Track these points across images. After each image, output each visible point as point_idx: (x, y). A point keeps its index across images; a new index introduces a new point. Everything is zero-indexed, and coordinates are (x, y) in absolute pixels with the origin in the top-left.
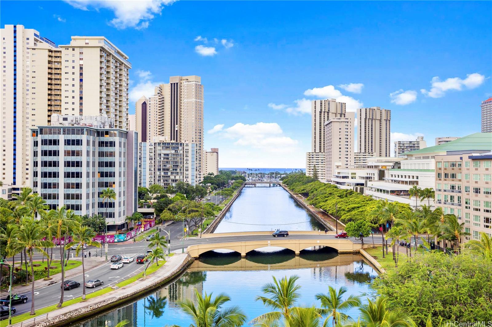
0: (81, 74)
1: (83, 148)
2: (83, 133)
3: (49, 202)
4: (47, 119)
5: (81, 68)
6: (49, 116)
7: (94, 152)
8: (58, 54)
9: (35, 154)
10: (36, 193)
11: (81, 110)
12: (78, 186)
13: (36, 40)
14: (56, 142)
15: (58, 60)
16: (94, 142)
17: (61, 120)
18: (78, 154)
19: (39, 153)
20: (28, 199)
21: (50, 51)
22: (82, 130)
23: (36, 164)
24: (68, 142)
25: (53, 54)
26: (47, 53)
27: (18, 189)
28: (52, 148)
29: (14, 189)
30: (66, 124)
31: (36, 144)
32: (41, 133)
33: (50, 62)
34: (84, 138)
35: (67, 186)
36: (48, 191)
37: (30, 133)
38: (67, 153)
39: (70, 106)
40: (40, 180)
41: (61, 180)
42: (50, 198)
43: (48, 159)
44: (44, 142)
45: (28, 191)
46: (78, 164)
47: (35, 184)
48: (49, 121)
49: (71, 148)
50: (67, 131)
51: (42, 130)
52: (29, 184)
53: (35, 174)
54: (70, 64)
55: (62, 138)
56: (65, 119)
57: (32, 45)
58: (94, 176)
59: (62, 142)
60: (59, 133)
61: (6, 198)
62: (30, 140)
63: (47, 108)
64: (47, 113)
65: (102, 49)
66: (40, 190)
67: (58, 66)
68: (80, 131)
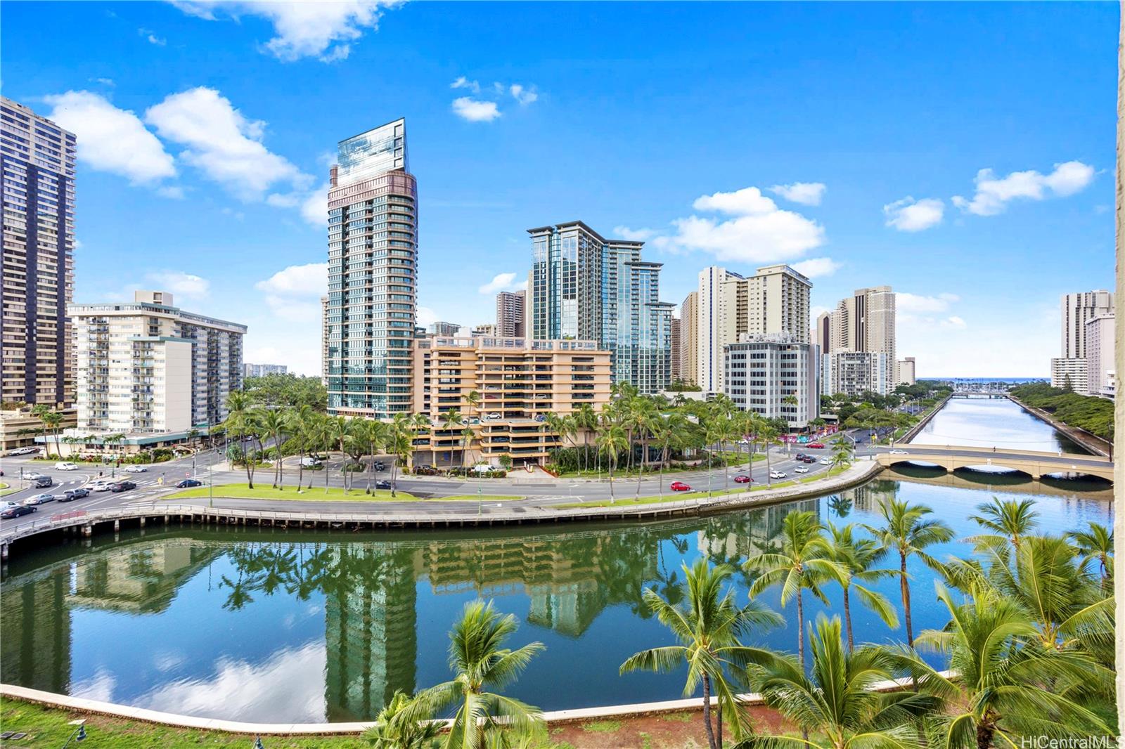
0: (765, 298)
1: (767, 360)
2: (766, 348)
3: (738, 405)
4: (736, 338)
5: (765, 293)
6: (738, 335)
7: (776, 364)
8: (745, 285)
9: (727, 366)
10: (727, 397)
11: (765, 329)
12: (763, 392)
13: (727, 276)
14: (743, 357)
15: (745, 289)
16: (777, 355)
17: (748, 339)
18: (763, 365)
19: (730, 366)
20: (721, 402)
21: (738, 283)
22: (766, 345)
23: (727, 374)
24: (754, 356)
25: (741, 285)
26: (736, 285)
27: (713, 394)
28: (740, 361)
29: (711, 394)
30: (752, 341)
31: (727, 358)
32: (731, 350)
33: (738, 292)
34: (768, 352)
35: (753, 392)
36: (737, 396)
37: (722, 350)
38: (753, 365)
39: (755, 326)
40: (730, 387)
41: (748, 388)
42: (739, 402)
43: (737, 370)
44: (734, 357)
45: (721, 395)
46: (763, 374)
47: (727, 390)
48: (738, 340)
49: (756, 361)
50: (752, 347)
51: (732, 347)
52: (722, 390)
53: (727, 382)
54: (755, 291)
55: (748, 353)
56: (751, 337)
57: (724, 281)
58: (776, 384)
59: (748, 356)
60: (746, 349)
61: (704, 400)
62: (723, 355)
63: (736, 329)
64: (736, 333)
65: (784, 275)
66: (730, 395)
67: (745, 294)
68: (765, 346)
